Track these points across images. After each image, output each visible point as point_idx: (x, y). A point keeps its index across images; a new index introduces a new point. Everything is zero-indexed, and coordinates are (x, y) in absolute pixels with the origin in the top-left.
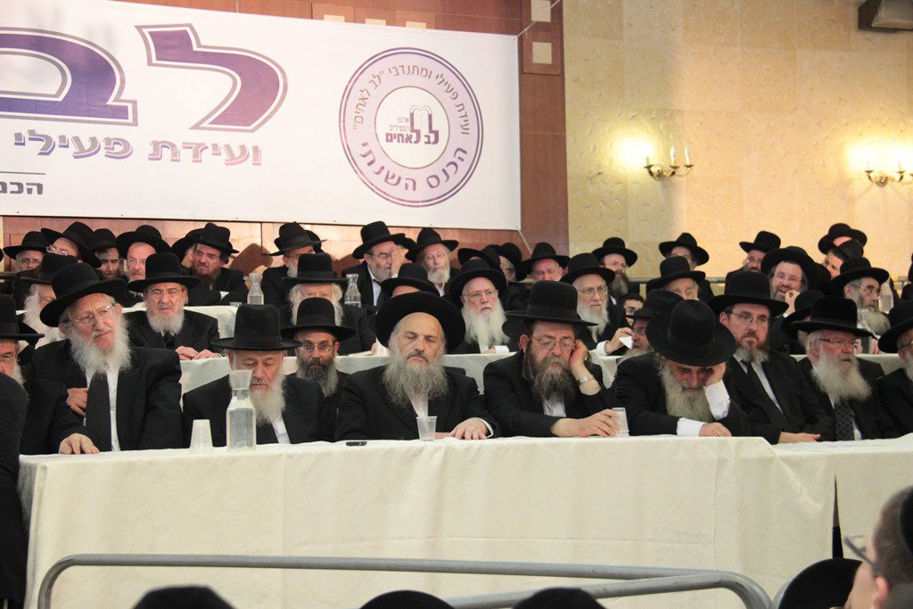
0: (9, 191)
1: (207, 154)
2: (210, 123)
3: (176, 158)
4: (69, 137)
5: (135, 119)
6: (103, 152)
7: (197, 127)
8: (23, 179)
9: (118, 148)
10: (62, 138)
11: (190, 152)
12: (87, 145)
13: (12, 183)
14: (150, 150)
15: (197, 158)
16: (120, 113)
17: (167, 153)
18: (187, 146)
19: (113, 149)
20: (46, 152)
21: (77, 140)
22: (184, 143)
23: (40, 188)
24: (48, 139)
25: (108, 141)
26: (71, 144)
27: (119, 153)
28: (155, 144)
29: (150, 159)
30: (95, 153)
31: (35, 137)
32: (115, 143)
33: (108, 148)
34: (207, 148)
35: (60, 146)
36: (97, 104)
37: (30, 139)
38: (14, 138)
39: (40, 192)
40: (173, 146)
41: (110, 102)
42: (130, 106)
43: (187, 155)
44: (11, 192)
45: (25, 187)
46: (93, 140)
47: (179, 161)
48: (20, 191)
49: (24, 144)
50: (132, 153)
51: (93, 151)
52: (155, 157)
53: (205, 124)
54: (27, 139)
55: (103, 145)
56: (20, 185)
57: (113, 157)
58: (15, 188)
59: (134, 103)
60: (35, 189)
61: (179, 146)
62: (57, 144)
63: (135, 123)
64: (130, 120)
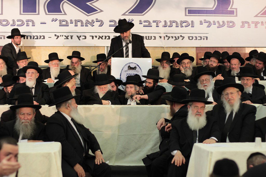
0: (198, 39)
1: (259, 25)
2: (260, 15)
3: (249, 27)
4: (216, 21)
5: (237, 14)
6: (226, 25)
7: (256, 16)
8: (202, 35)
9: (231, 24)
10: (214, 22)
11: (254, 24)
12: (221, 23)
13: (198, 37)
14: (241, 24)
15: (256, 26)
16: (232, 13)
17: (246, 25)
18: (253, 22)
19: (229, 24)
20: (208, 27)
21: (218, 22)
22: (252, 22)
23: (207, 38)
24: (210, 22)
25: (228, 22)
26: (217, 23)
27: (231, 26)
28: (243, 22)
29: (241, 27)
30: (224, 26)
31: (206, 22)
32: (230, 23)
33: (228, 24)
34: (259, 23)
35: (213, 24)
36: (225, 10)
37: (204, 22)
38: (199, 22)
39: (207, 39)
40: (248, 23)
41: (229, 9)
42: (235, 10)
43: (253, 25)
44: (198, 40)
45: (203, 38)
46: (223, 22)
47: (250, 28)
48: (201, 39)
49: (202, 24)
50: (235, 26)
51: (223, 26)
52: (242, 26)
53: (259, 15)
54: (203, 22)
55: (226, 23)
56: (201, 37)
57: (229, 27)
58: (200, 38)
59: (236, 9)
60: (205, 38)
61: (250, 23)
62: (212, 23)
63: (236, 16)
64: (235, 15)
